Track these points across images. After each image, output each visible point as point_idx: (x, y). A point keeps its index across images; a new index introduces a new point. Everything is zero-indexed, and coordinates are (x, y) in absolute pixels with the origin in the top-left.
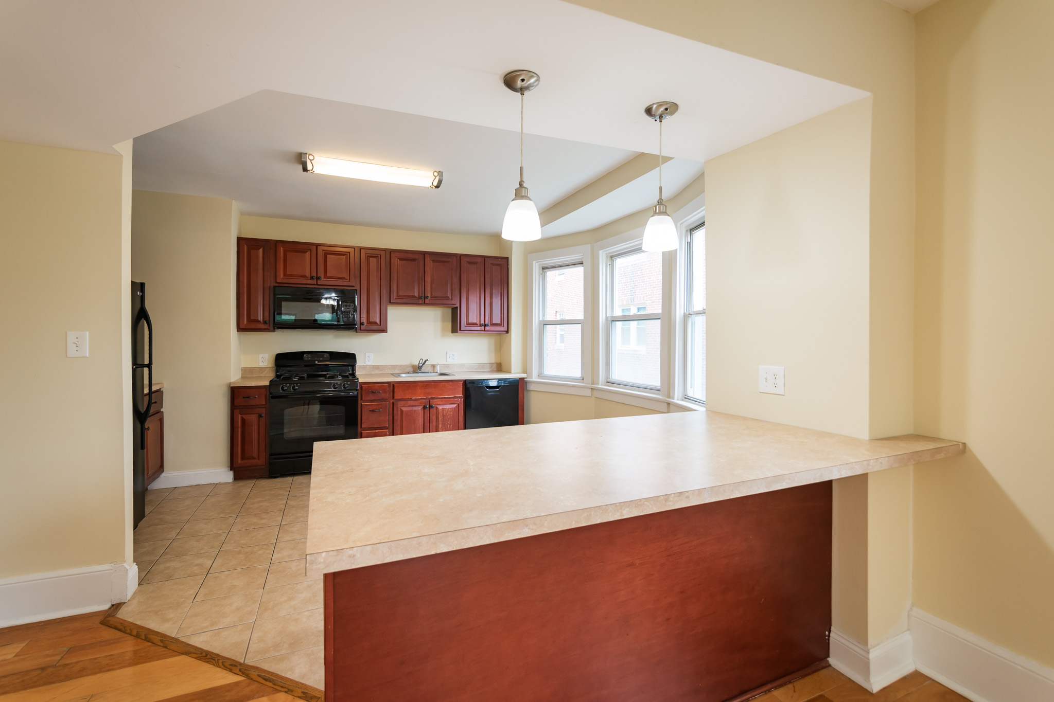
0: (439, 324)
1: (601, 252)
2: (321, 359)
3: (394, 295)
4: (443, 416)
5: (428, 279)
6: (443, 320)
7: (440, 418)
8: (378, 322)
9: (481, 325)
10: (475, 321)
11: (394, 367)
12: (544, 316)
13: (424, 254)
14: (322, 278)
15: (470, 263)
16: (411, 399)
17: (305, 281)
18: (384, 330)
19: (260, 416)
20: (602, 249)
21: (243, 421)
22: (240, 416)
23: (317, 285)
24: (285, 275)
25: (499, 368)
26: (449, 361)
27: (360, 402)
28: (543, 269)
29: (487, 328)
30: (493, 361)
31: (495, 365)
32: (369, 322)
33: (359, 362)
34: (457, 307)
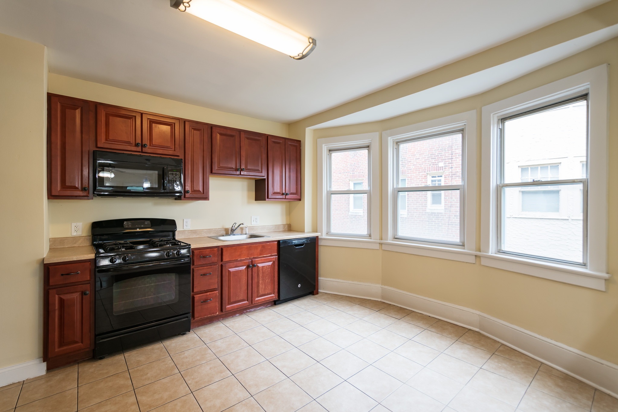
0: (245, 193)
1: (389, 138)
2: (142, 226)
3: (215, 167)
4: (263, 273)
5: (243, 153)
6: (249, 190)
7: (261, 275)
8: (201, 189)
9: (283, 194)
10: (279, 191)
11: (210, 231)
12: (330, 187)
13: (240, 131)
14: (148, 146)
15: (274, 142)
16: (237, 261)
17: (129, 148)
18: (206, 198)
19: (83, 293)
20: (390, 136)
21: (62, 301)
22: (57, 296)
23: (142, 152)
24: (106, 140)
25: (289, 228)
26: (254, 224)
27: (192, 267)
28: (330, 151)
29: (287, 197)
30: (285, 223)
31: (286, 226)
32: (194, 191)
33: (179, 228)
34: (265, 179)
